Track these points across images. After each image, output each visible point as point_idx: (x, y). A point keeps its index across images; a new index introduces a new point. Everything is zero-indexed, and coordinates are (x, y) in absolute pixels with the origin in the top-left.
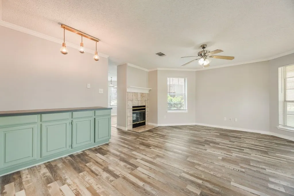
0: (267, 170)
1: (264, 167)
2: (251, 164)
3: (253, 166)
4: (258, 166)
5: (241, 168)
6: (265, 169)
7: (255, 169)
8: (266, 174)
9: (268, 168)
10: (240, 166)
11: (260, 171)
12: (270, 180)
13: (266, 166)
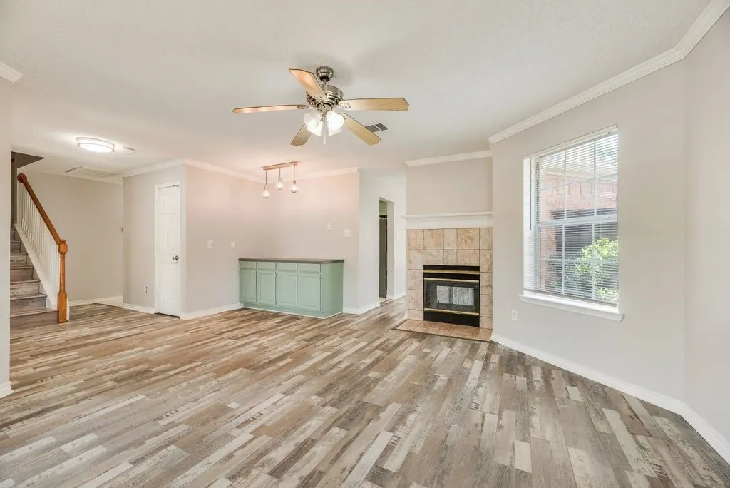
0: (126, 466)
1: (143, 468)
2: (172, 447)
3: (166, 446)
4: (157, 457)
5: (173, 422)
6: (135, 463)
7: (151, 443)
8: (120, 450)
9: (132, 475)
10: (180, 424)
11: (136, 447)
12: (100, 446)
13: (144, 475)
